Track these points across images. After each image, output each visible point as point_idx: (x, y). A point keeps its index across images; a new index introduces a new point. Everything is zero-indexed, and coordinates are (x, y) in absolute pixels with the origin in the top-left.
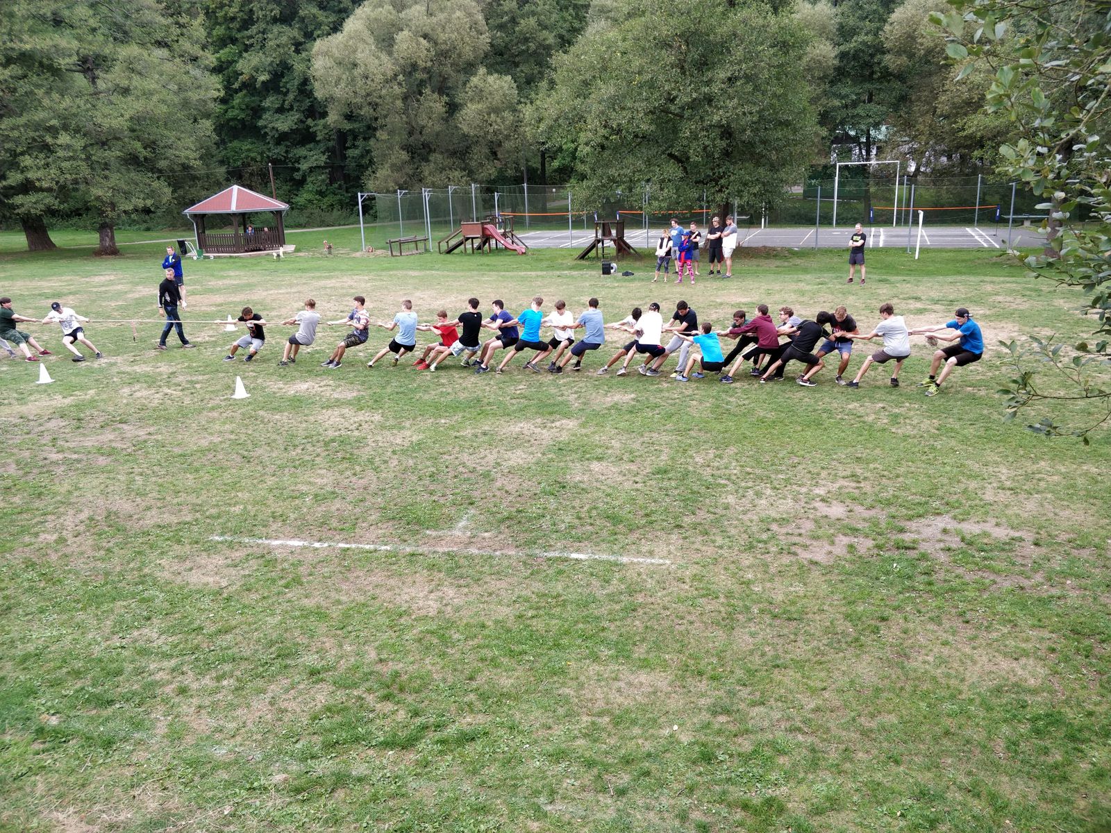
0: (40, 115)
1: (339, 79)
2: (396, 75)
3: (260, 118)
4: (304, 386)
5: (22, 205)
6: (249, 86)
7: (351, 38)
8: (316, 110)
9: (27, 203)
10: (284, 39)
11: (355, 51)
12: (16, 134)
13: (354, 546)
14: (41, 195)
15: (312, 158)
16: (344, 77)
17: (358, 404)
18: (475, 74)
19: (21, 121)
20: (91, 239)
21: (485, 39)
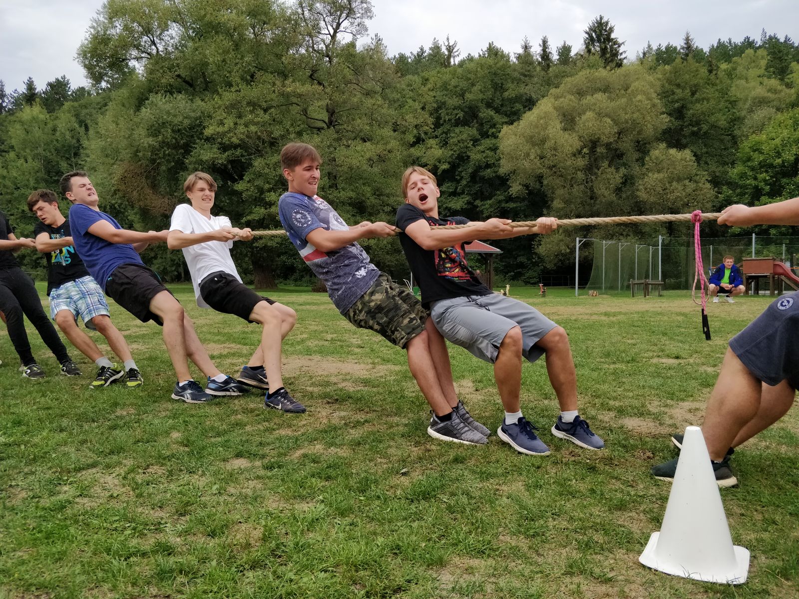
2: (581, 149)
11: (545, 129)
18: (655, 148)
21: (664, 119)
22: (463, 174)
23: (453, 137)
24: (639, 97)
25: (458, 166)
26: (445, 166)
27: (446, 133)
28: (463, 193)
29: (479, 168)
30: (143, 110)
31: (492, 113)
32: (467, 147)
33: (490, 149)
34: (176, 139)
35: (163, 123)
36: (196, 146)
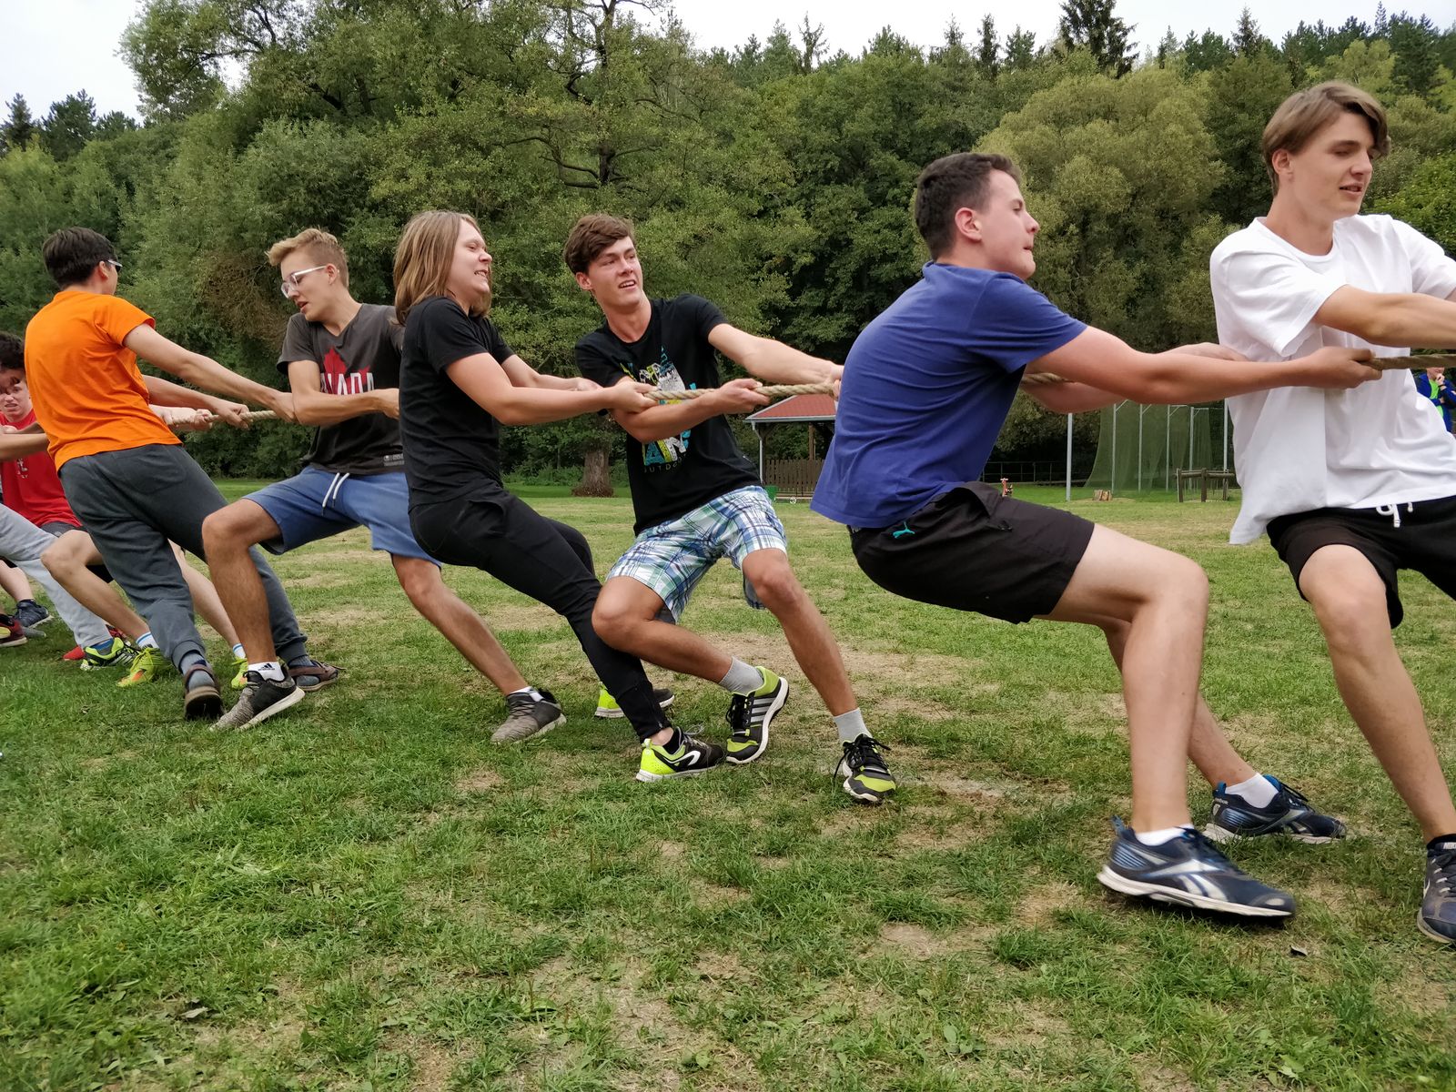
2: (1065, 226)
18: (1202, 224)
22: (839, 273)
23: (820, 205)
24: (1172, 128)
25: (830, 258)
26: (806, 259)
27: (808, 197)
28: (839, 309)
29: (869, 262)
30: (252, 151)
31: (893, 159)
32: (847, 223)
33: (890, 226)
34: (315, 207)
35: (290, 176)
36: (352, 219)
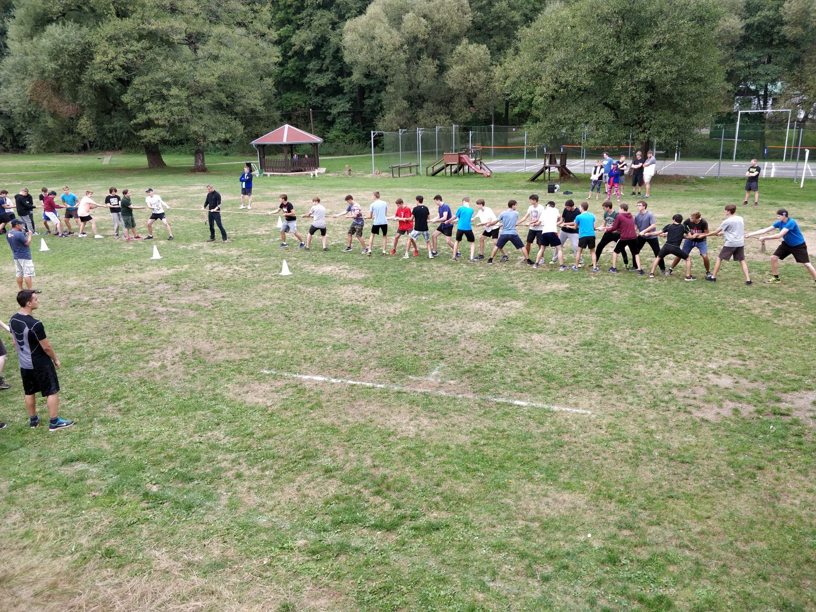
0: (159, 75)
1: (362, 48)
2: (402, 45)
3: (306, 76)
4: (329, 269)
5: (146, 136)
6: (299, 54)
7: (372, 19)
8: (344, 71)
9: (148, 135)
10: (324, 20)
11: (374, 28)
12: (144, 87)
13: (359, 383)
14: (158, 130)
15: (340, 105)
16: (365, 47)
17: (365, 283)
18: (460, 44)
19: (147, 78)
20: (188, 161)
21: (469, 17)
22: (327, 53)
25: (322, 46)
26: (310, 47)
28: (327, 70)
29: (336, 51)
30: (44, 40)
32: (327, 31)
34: (72, 62)
35: (61, 50)
36: (88, 67)
